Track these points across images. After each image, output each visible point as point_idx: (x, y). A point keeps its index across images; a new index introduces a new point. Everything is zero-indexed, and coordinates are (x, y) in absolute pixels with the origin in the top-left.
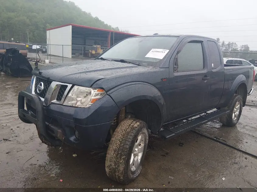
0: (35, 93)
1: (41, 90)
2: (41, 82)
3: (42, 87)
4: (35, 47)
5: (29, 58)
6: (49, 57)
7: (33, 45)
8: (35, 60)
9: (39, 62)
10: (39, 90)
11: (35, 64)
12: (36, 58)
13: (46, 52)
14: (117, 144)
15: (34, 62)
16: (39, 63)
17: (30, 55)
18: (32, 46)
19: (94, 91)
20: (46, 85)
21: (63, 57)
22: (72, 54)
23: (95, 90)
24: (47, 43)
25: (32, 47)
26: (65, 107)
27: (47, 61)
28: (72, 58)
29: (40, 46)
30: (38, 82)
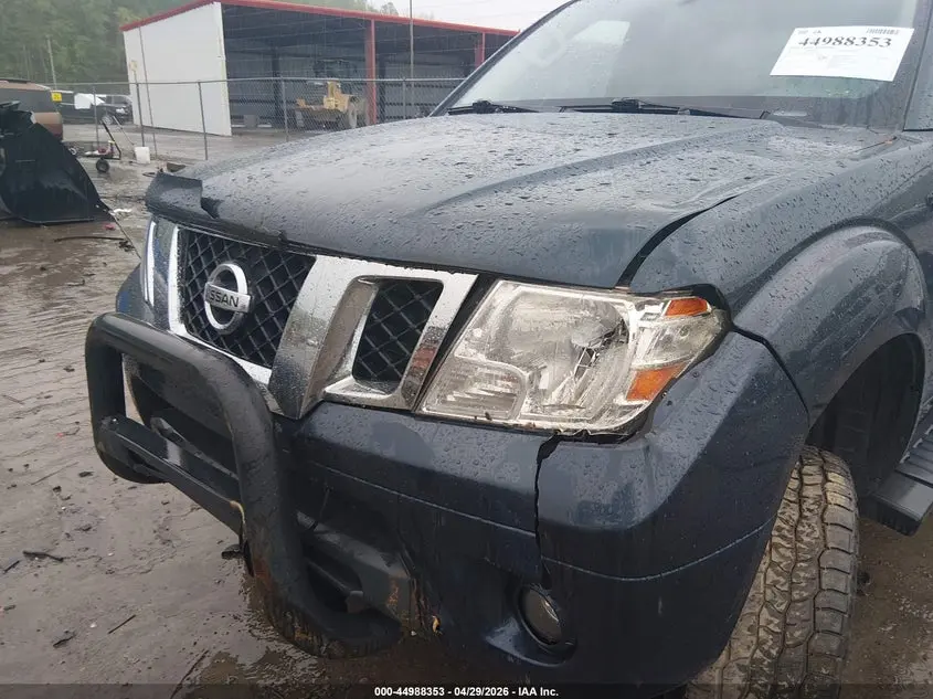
0: (189, 329)
1: (231, 313)
2: (223, 258)
3: (242, 296)
4: (84, 101)
5: (72, 144)
6: (148, 136)
7: (75, 94)
8: (97, 153)
9: (110, 156)
10: (223, 315)
11: (97, 165)
12: (98, 142)
13: (128, 117)
14: (762, 633)
15: (94, 161)
16: (111, 163)
17: (73, 134)
18: (70, 98)
19: (642, 313)
20: (266, 283)
21: (205, 134)
22: (235, 118)
23: (648, 309)
24: (131, 78)
25: (73, 101)
26: (433, 426)
27: (143, 153)
28: (233, 134)
29: (105, 96)
30: (198, 263)
